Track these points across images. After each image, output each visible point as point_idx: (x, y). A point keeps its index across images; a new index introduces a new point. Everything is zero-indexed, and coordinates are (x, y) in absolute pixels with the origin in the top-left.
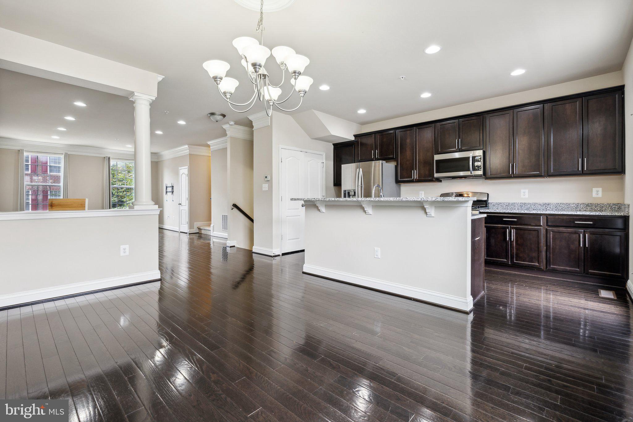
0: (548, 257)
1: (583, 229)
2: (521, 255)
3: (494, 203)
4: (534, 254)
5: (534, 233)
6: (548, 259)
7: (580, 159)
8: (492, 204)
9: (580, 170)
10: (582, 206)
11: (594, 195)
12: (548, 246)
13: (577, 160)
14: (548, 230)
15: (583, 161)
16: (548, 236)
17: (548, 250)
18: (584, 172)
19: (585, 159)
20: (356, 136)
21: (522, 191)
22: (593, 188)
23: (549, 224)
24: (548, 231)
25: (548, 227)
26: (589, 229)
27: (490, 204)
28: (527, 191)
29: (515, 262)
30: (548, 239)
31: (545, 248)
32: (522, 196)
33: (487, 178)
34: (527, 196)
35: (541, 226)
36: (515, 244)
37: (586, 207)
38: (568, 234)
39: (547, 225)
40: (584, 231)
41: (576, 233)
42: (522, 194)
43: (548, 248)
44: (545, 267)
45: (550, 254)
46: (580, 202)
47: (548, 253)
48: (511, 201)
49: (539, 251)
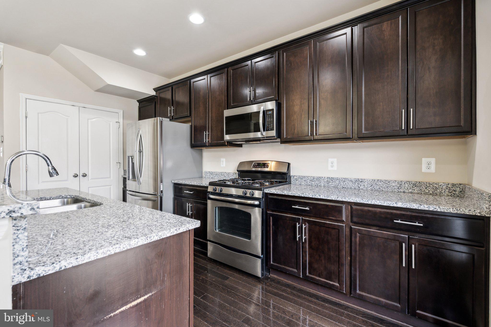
0: (353, 276)
1: (407, 233)
2: (316, 266)
3: (297, 176)
4: (333, 268)
5: (333, 232)
6: (352, 279)
7: (403, 110)
8: (295, 178)
9: (403, 128)
10: (407, 185)
11: (424, 169)
12: (353, 258)
13: (399, 112)
14: (353, 230)
15: (409, 115)
16: (353, 239)
17: (352, 264)
18: (410, 133)
19: (412, 109)
20: (156, 90)
21: (330, 160)
22: (423, 159)
23: (355, 219)
24: (353, 232)
25: (353, 224)
26: (417, 235)
27: (292, 177)
28: (335, 160)
29: (308, 276)
30: (353, 244)
31: (349, 258)
32: (330, 168)
33: (283, 142)
34: (335, 168)
35: (343, 221)
36: (307, 247)
37: (413, 187)
38: (383, 240)
39: (352, 221)
40: (409, 237)
41: (395, 239)
42: (330, 164)
43: (353, 260)
44: (349, 290)
45: (355, 270)
46: (405, 179)
47: (353, 269)
48: (316, 174)
49: (340, 263)
